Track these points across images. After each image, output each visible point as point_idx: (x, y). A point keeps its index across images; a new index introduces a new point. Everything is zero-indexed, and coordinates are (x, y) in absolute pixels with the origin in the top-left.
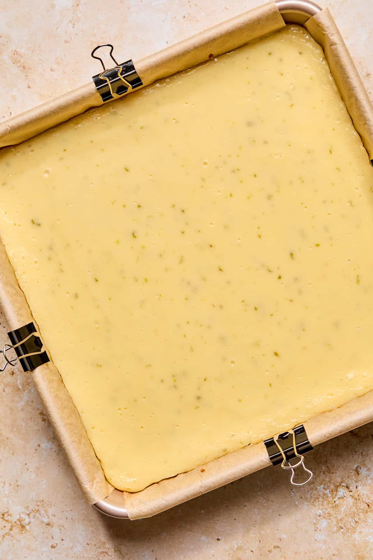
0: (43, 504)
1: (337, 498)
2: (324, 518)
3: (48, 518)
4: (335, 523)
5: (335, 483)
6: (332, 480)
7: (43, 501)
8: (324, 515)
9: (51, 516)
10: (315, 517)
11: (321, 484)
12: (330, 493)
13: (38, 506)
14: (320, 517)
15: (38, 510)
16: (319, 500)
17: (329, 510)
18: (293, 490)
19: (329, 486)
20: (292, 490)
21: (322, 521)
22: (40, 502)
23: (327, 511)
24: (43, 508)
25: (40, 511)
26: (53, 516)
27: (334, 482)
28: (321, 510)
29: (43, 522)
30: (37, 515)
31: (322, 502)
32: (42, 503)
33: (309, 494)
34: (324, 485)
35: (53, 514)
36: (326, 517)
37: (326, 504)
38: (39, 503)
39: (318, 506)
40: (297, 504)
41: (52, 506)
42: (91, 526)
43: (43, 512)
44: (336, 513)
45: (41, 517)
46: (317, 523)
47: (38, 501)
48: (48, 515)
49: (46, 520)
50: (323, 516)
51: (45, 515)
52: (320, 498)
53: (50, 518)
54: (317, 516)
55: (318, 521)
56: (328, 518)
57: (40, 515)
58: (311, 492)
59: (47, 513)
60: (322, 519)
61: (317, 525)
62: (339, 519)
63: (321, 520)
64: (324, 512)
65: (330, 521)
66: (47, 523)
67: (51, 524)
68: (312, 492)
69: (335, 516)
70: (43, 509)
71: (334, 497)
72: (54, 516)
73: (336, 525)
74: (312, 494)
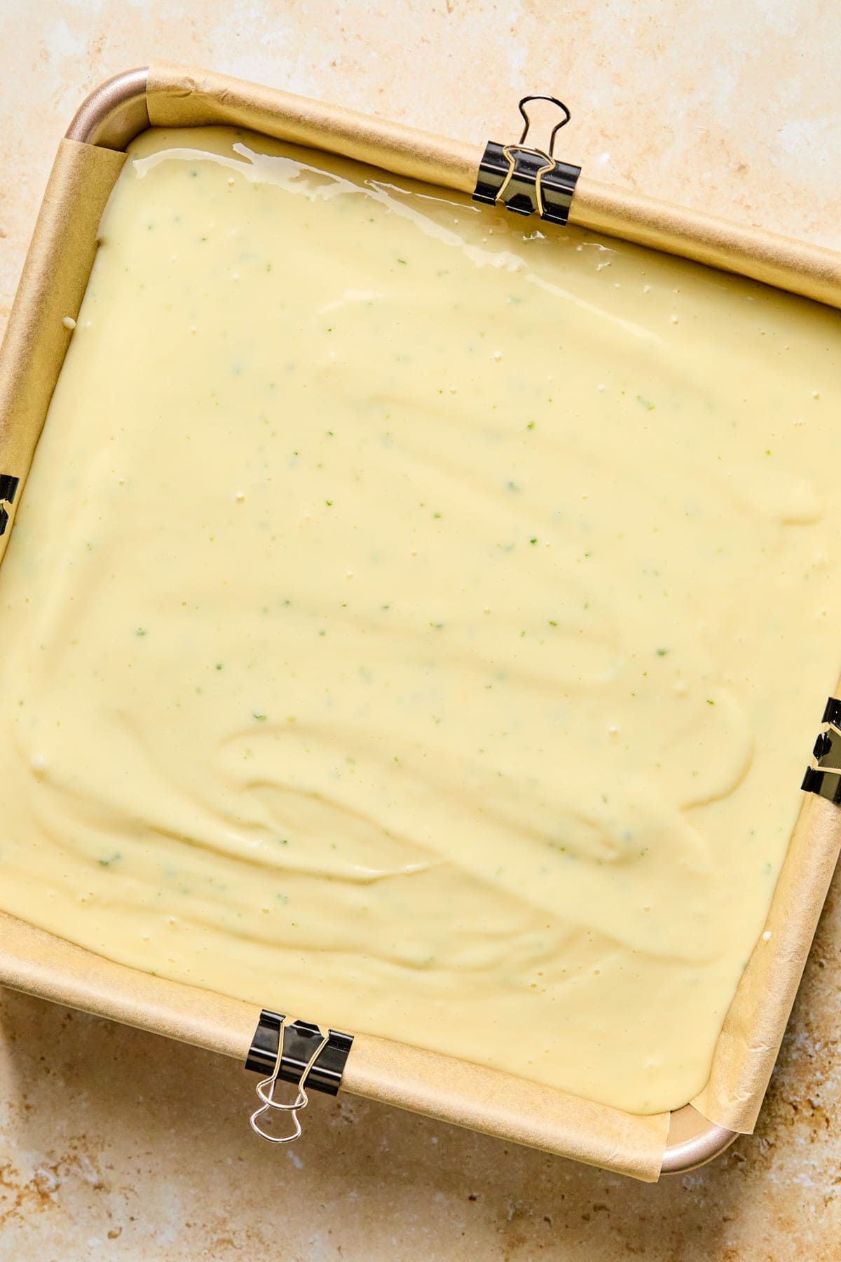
0: (85, 1144)
3: (98, 1172)
7: (84, 1137)
9: (103, 1168)
13: (75, 1148)
15: (75, 1158)
22: (79, 1139)
24: (85, 1152)
25: (79, 1160)
26: (107, 1167)
29: (86, 1182)
30: (74, 1168)
32: (83, 1141)
35: (108, 1164)
38: (75, 1143)
41: (106, 1147)
42: (194, 1186)
43: (87, 1161)
45: (84, 1172)
47: (75, 1138)
48: (97, 1167)
49: (93, 1179)
51: (91, 1168)
53: (101, 1174)
57: (80, 1167)
59: (95, 1164)
66: (97, 1184)
67: (106, 1186)
70: (85, 1154)
72: (111, 1167)
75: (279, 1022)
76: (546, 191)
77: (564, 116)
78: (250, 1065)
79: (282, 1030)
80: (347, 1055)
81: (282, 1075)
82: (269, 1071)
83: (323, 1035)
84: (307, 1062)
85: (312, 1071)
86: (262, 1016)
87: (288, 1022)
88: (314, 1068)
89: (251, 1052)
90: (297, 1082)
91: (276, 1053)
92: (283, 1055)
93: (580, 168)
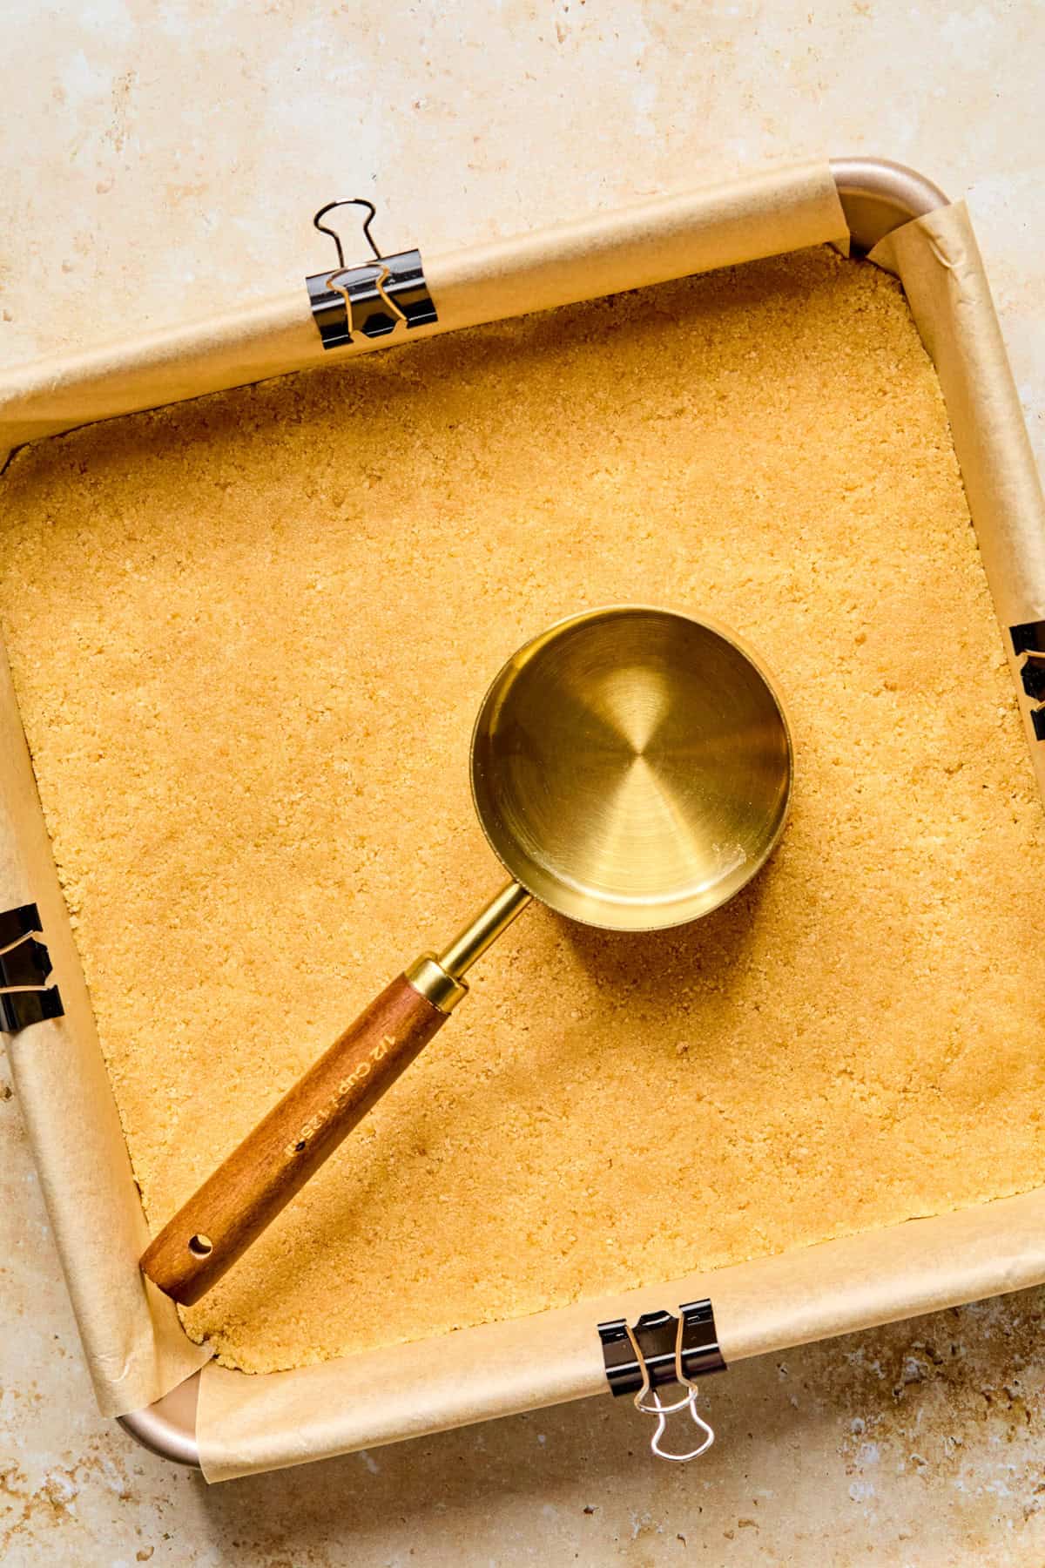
0: (109, 1444)
1: (901, 1384)
2: (871, 1437)
3: (124, 1479)
4: (901, 1451)
5: (895, 1341)
6: (887, 1334)
7: (107, 1435)
8: (869, 1431)
9: (130, 1474)
10: (844, 1438)
11: (858, 1346)
12: (882, 1371)
13: (97, 1448)
14: (860, 1437)
15: (96, 1460)
16: (855, 1390)
17: (883, 1415)
18: (782, 1367)
19: (880, 1352)
20: (779, 1366)
21: (866, 1448)
22: (101, 1438)
23: (876, 1418)
24: (108, 1453)
25: (102, 1463)
26: (136, 1473)
27: (891, 1341)
28: (861, 1417)
29: (110, 1491)
30: (95, 1473)
31: (863, 1394)
32: (105, 1441)
33: (826, 1373)
34: (866, 1347)
35: (137, 1469)
36: (876, 1435)
37: (875, 1399)
38: (97, 1442)
39: (853, 1406)
40: (796, 1403)
43: (111, 1464)
44: (903, 1422)
45: (106, 1478)
46: (851, 1453)
47: (96, 1436)
48: (123, 1472)
49: (119, 1486)
50: (866, 1432)
51: (115, 1473)
52: (857, 1384)
53: (128, 1481)
54: (852, 1435)
55: (854, 1447)
56: (882, 1437)
57: (103, 1471)
58: (830, 1369)
59: (121, 1468)
60: (864, 1441)
61: (852, 1457)
62: (911, 1440)
63: (864, 1445)
64: (870, 1421)
65: (886, 1446)
66: (123, 1494)
67: (133, 1495)
68: (834, 1369)
69: (901, 1431)
70: (110, 1456)
71: (894, 1379)
72: (141, 1473)
73: (903, 1455)
74: (835, 1374)
75: (622, 1329)
76: (396, 297)
77: (369, 211)
78: (618, 1390)
79: (630, 1334)
80: (712, 1324)
81: (656, 1382)
82: (637, 1385)
83: (675, 1316)
84: (674, 1351)
85: (684, 1358)
86: (601, 1333)
87: (632, 1323)
88: (686, 1352)
89: (610, 1376)
90: (675, 1379)
91: (636, 1360)
92: (645, 1358)
93: (417, 250)
